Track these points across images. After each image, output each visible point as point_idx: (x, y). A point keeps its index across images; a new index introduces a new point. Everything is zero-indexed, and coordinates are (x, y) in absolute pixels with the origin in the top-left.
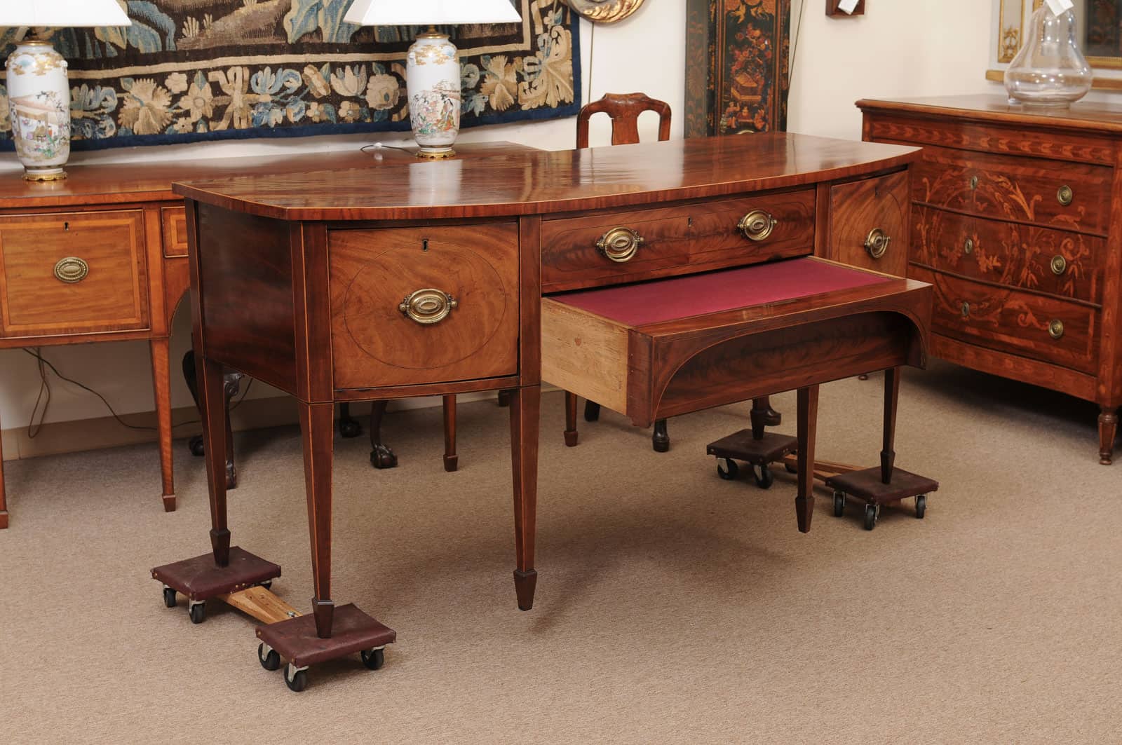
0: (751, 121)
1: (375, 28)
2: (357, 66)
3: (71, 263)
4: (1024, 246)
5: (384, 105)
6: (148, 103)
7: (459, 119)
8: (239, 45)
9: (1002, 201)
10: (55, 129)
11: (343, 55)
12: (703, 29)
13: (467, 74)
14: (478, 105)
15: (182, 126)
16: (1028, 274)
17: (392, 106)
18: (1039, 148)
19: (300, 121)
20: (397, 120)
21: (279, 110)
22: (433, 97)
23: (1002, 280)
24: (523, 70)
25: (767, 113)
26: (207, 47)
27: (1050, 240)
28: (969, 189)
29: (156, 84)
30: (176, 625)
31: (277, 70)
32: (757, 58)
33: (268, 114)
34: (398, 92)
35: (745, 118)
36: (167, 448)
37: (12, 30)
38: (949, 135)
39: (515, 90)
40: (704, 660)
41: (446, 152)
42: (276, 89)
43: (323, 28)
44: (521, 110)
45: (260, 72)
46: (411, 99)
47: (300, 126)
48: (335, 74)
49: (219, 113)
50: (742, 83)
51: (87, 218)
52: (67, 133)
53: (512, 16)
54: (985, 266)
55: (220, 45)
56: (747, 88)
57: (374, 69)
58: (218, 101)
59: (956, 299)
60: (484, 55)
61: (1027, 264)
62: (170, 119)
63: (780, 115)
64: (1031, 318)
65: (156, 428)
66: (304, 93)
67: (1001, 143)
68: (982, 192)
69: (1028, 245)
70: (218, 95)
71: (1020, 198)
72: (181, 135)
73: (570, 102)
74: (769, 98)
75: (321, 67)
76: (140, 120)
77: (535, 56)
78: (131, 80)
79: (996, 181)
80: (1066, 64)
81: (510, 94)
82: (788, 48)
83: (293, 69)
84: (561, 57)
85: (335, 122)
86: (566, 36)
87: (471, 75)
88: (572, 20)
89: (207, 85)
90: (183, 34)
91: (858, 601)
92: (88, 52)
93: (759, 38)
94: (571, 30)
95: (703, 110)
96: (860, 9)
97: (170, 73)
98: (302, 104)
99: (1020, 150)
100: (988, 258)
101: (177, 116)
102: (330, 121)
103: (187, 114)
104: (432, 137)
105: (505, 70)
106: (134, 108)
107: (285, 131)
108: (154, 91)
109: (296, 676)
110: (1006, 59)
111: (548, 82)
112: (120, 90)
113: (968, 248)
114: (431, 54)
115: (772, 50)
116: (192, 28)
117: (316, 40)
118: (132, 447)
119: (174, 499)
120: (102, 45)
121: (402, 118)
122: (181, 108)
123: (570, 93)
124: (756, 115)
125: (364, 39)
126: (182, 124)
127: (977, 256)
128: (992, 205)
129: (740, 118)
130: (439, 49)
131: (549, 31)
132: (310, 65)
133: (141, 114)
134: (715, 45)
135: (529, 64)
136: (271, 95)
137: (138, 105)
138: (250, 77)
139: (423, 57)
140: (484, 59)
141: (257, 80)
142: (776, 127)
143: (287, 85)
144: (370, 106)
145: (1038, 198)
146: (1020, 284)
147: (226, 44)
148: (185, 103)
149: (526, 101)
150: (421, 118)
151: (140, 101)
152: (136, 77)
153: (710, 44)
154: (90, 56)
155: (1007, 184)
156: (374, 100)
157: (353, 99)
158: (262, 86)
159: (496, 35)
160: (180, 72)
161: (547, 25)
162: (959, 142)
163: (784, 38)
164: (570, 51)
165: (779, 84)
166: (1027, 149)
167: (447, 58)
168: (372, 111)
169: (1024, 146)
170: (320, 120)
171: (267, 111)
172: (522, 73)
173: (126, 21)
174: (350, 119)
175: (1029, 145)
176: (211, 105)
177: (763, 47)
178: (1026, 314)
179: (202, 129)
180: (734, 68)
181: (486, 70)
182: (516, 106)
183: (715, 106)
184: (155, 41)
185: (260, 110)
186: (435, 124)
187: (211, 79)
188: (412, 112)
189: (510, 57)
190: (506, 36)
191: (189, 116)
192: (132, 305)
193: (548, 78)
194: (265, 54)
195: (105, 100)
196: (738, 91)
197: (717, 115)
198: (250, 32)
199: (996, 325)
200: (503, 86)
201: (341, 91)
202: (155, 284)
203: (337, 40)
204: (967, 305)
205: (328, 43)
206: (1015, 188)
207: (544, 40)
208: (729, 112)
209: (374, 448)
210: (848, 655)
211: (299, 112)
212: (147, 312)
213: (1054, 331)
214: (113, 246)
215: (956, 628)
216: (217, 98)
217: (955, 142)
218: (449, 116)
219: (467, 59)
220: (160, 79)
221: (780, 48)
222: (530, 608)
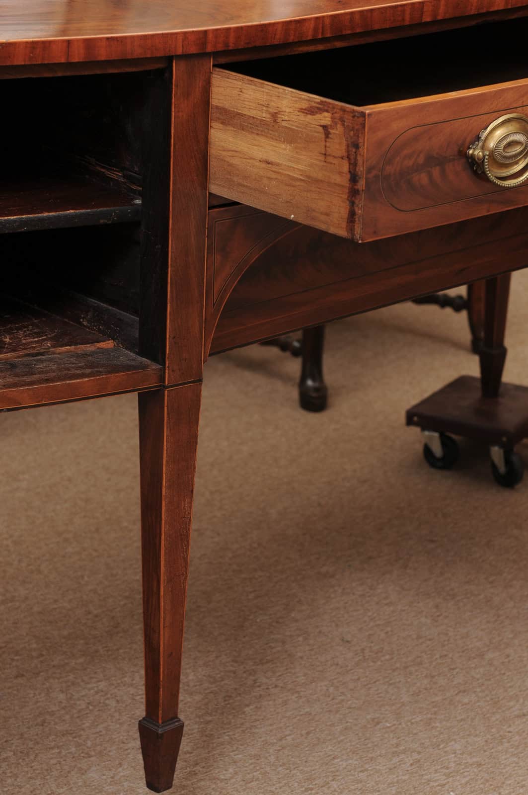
222: (169, 786)
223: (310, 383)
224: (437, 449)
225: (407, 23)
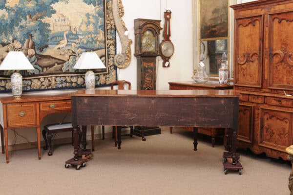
2: (76, 76)
3: (22, 113)
6: (37, 84)
7: (95, 86)
8: (54, 73)
10: (20, 88)
11: (73, 74)
12: (140, 70)
13: (96, 78)
14: (98, 83)
15: (43, 88)
17: (82, 84)
21: (61, 85)
22: (90, 82)
24: (107, 77)
25: (152, 85)
26: (48, 73)
31: (61, 77)
32: (150, 75)
33: (59, 85)
34: (83, 81)
36: (39, 148)
37: (12, 70)
42: (61, 81)
43: (69, 70)
46: (86, 82)
47: (65, 87)
48: (72, 78)
49: (50, 85)
50: (147, 79)
51: (25, 104)
52: (22, 89)
53: (104, 67)
57: (79, 77)
62: (41, 86)
63: (154, 85)
65: (37, 145)
66: (66, 81)
74: (152, 82)
75: (69, 77)
76: (35, 87)
77: (109, 74)
80: (204, 76)
81: (104, 81)
83: (64, 77)
84: (114, 74)
86: (115, 71)
88: (116, 68)
89: (48, 80)
90: (43, 71)
93: (150, 71)
95: (140, 84)
96: (169, 66)
97: (41, 78)
98: (65, 83)
102: (71, 86)
103: (44, 85)
105: (103, 77)
106: (34, 84)
107: (62, 88)
108: (38, 81)
110: (194, 75)
112: (31, 81)
114: (90, 74)
115: (152, 73)
116: (45, 70)
117: (68, 72)
119: (40, 157)
120: (28, 73)
121: (84, 86)
124: (150, 85)
125: (77, 71)
129: (147, 86)
131: (111, 70)
132: (67, 76)
136: (59, 82)
139: (88, 75)
140: (99, 75)
141: (57, 79)
142: (154, 87)
143: (63, 80)
147: (51, 73)
148: (43, 83)
149: (107, 83)
150: (88, 86)
152: (34, 79)
153: (141, 72)
154: (26, 75)
156: (79, 83)
157: (75, 82)
159: (101, 71)
160: (43, 78)
163: (155, 71)
167: (92, 75)
168: (78, 85)
170: (69, 86)
173: (33, 69)
174: (74, 86)
176: (48, 84)
179: (46, 88)
180: (146, 76)
181: (100, 77)
182: (105, 84)
183: (142, 84)
184: (38, 72)
185: (57, 85)
186: (90, 87)
188: (86, 85)
189: (104, 75)
190: (103, 71)
192: (33, 120)
193: (111, 78)
194: (59, 74)
195: (29, 83)
196: (147, 81)
201: (73, 81)
202: (38, 116)
203: (72, 72)
205: (70, 72)
207: (111, 72)
208: (145, 85)
211: (65, 85)
212: (36, 122)
214: (30, 110)
216: (49, 82)
218: (93, 85)
219: (96, 75)
220: (39, 79)
221: (154, 73)
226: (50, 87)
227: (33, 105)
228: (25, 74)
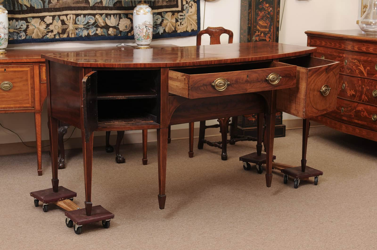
0: (264, 38)
1: (122, 1)
2: (116, 15)
3: (6, 83)
4: (363, 86)
5: (125, 30)
6: (38, 27)
7: (152, 35)
8: (72, 6)
9: (356, 69)
10: (2, 35)
11: (110, 11)
13: (157, 19)
14: (161, 30)
15: (50, 36)
16: (365, 97)
17: (128, 30)
18: (369, 49)
19: (94, 35)
20: (130, 35)
21: (86, 31)
22: (142, 27)
23: (355, 99)
24: (178, 18)
25: (271, 35)
26: (60, 7)
27: (372, 84)
28: (344, 65)
29: (41, 20)
30: (39, 213)
31: (86, 16)
32: (267, 15)
33: (82, 32)
34: (131, 25)
35: (262, 37)
36: (40, 153)
38: (337, 44)
39: (175, 25)
40: (225, 229)
41: (146, 47)
42: (85, 23)
43: (103, 1)
44: (177, 33)
45: (79, 17)
46: (134, 28)
47: (94, 37)
48: (107, 18)
49: (64, 31)
50: (261, 24)
51: (13, 67)
52: (7, 37)
54: (349, 94)
55: (65, 6)
56: (263, 26)
57: (122, 17)
58: (64, 27)
59: (339, 106)
60: (163, 12)
61: (364, 93)
62: (46, 33)
63: (276, 36)
64: (366, 114)
66: (96, 25)
67: (355, 48)
68: (348, 66)
69: (365, 86)
70: (64, 25)
71: (362, 68)
72: (49, 39)
73: (196, 30)
74: (272, 30)
75: (102, 15)
76: (34, 33)
77: (183, 13)
78: (32, 18)
79: (354, 62)
81: (173, 26)
82: (279, 11)
83: (92, 16)
84: (193, 13)
85: (107, 36)
86: (195, 5)
87: (158, 19)
89: (60, 21)
90: (51, 2)
91: (286, 212)
92: (16, 8)
93: (268, 7)
94: (196, 3)
95: (246, 34)
97: (46, 16)
98: (95, 29)
99: (362, 50)
100: (350, 91)
101: (48, 32)
102: (105, 35)
103: (52, 31)
104: (142, 41)
105: (171, 18)
106: (33, 29)
107: (88, 39)
108: (40, 22)
109: (78, 228)
110: (361, 16)
111: (187, 22)
112: (27, 22)
113: (343, 87)
114: (142, 11)
115: (273, 12)
117: (100, 5)
118: (28, 154)
119: (42, 171)
120: (21, 5)
121: (132, 35)
122: (50, 29)
123: (196, 27)
124: (267, 36)
125: (118, 5)
126: (50, 35)
127: (347, 90)
128: (352, 71)
129: (260, 37)
130: (145, 9)
131: (188, 3)
132: (98, 15)
133: (35, 31)
134: (251, 10)
135: (181, 16)
136: (83, 25)
137: (34, 27)
138: (76, 18)
139: (139, 12)
140: (163, 13)
141: (78, 20)
142: (274, 40)
143: (89, 21)
144: (120, 30)
145: (368, 68)
146: (361, 101)
147: (67, 6)
148: (51, 27)
149: (179, 29)
150: (138, 34)
151: (35, 26)
152: (33, 17)
153: (249, 9)
154: (17, 9)
155: (358, 63)
156: (122, 28)
157: (114, 27)
158: (80, 22)
159: (168, 5)
160: (50, 16)
161: (188, 1)
162: (341, 47)
163: (278, 7)
164: (196, 10)
165: (276, 24)
166: (364, 50)
167: (147, 13)
168: (121, 32)
169: (363, 49)
170: (101, 35)
171: (82, 31)
172: (178, 19)
174: (112, 35)
175: (366, 48)
176: (61, 28)
177: (269, 10)
178: (364, 112)
179: (57, 37)
180: (258, 18)
181: (164, 17)
182: (175, 31)
183: (251, 33)
184: (41, 4)
185: (79, 31)
186: (143, 37)
187: (61, 19)
188: (134, 32)
189: (173, 13)
190: (172, 5)
191: (53, 32)
192: (28, 99)
193: (188, 20)
194: (82, 10)
195: (22, 25)
196: (260, 27)
197: (251, 36)
198: (76, 2)
199: (353, 116)
200: (170, 24)
201: (109, 24)
202: (37, 92)
203: (108, 5)
204: (343, 109)
205: (105, 6)
206: (360, 64)
207: (186, 7)
208: (256, 35)
209: (117, 156)
210: (278, 229)
211: (94, 32)
212: (34, 102)
213: (374, 119)
214: (21, 78)
215: (319, 221)
216: (63, 26)
217: (339, 47)
218: (148, 34)
219: (157, 13)
220: (42, 18)
221: (276, 11)
222: (164, 208)
223: (224, 154)
224: (246, 166)
225: (209, 64)
226: (65, 36)
227: (26, 69)
228: (14, 8)
